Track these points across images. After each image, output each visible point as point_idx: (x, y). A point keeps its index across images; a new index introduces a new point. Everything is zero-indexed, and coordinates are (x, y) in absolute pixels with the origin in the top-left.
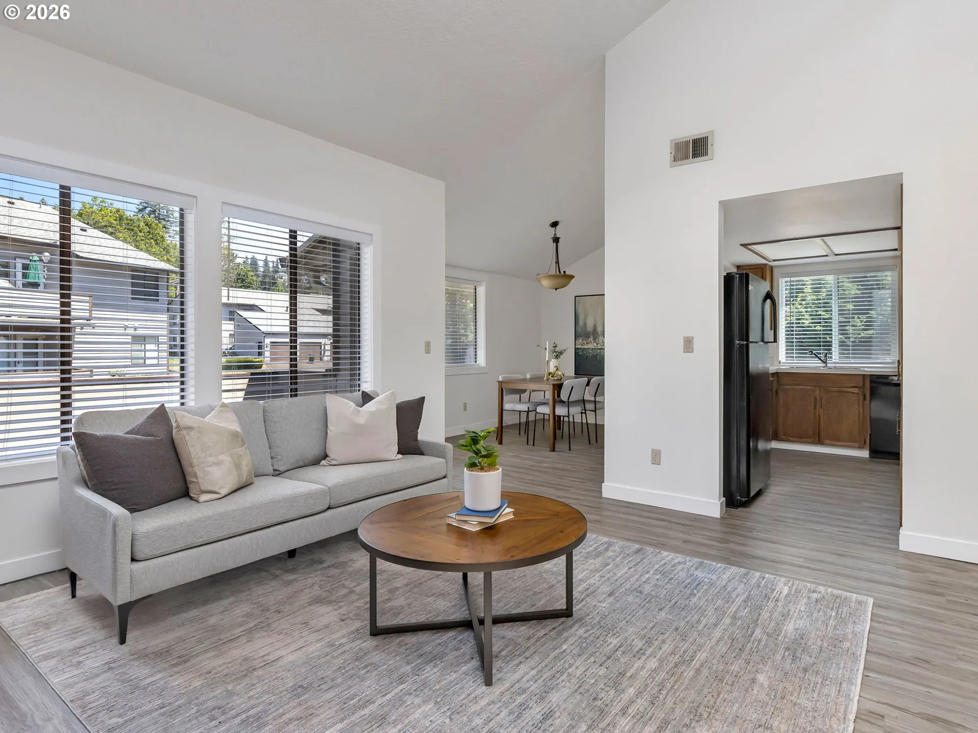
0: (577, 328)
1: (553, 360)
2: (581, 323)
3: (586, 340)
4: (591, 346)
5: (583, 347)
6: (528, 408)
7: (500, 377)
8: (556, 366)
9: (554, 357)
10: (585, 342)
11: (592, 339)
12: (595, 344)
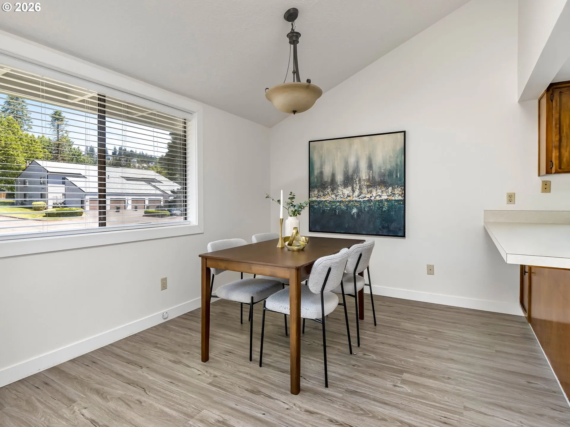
0: (311, 178)
1: (289, 217)
2: (316, 172)
3: (322, 192)
4: (328, 198)
5: (319, 199)
6: (252, 298)
7: (209, 245)
8: (295, 228)
9: (291, 214)
10: (321, 194)
11: (329, 190)
12: (333, 196)
